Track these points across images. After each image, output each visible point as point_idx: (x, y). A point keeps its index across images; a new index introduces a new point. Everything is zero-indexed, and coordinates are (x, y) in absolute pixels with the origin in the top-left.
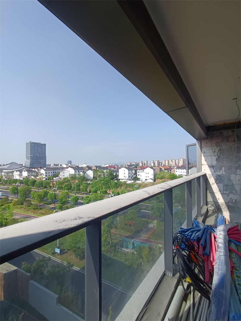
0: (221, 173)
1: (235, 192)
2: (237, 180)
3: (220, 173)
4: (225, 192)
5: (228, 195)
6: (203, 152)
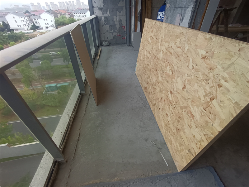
0: (108, 16)
1: (116, 30)
2: (117, 21)
3: (106, 15)
4: (111, 31)
5: (113, 34)
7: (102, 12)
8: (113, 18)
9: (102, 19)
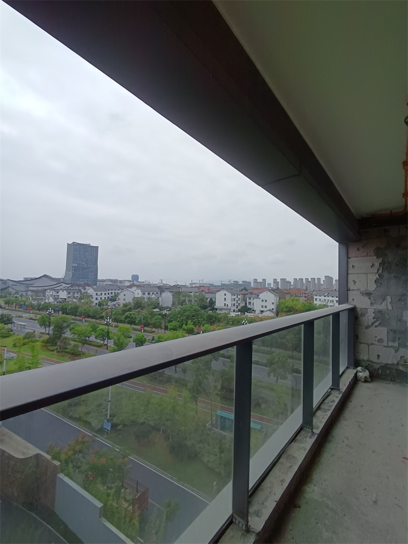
6: (350, 266)
7: (370, 299)
8: (402, 314)
9: (368, 313)
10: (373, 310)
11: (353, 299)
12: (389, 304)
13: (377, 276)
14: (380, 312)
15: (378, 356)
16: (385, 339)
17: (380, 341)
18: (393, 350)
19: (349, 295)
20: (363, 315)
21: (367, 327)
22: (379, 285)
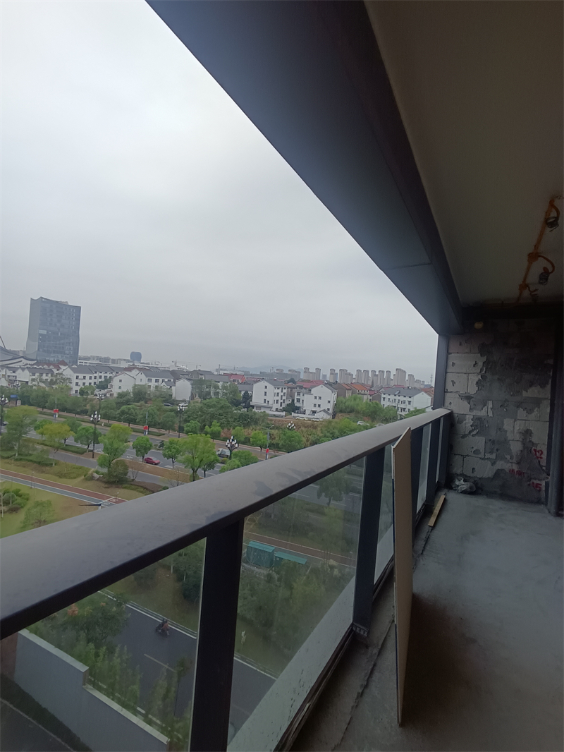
0: (485, 414)
3: (482, 413)
6: (450, 363)
7: (469, 403)
8: (503, 422)
9: (465, 420)
10: (472, 417)
11: (450, 403)
12: (489, 410)
13: (480, 376)
14: (479, 419)
15: (473, 469)
16: (482, 450)
17: (477, 452)
18: (489, 463)
19: (446, 398)
20: (460, 422)
21: (464, 436)
22: (480, 387)
